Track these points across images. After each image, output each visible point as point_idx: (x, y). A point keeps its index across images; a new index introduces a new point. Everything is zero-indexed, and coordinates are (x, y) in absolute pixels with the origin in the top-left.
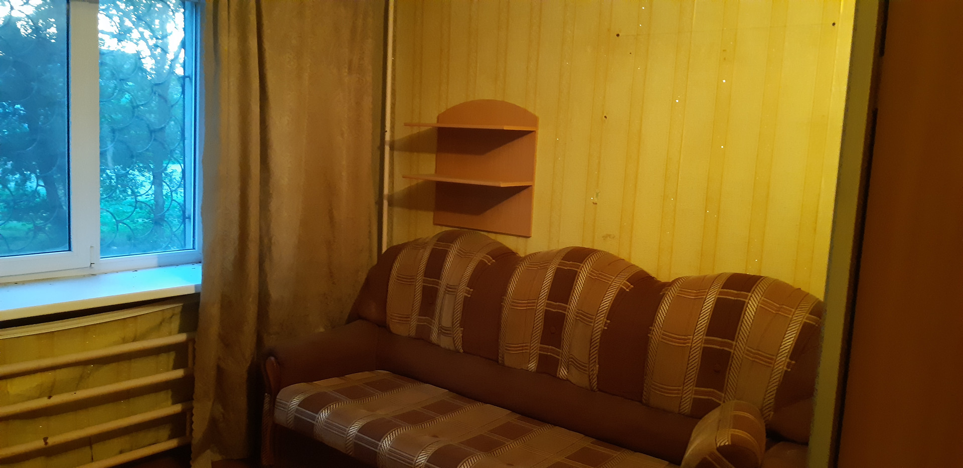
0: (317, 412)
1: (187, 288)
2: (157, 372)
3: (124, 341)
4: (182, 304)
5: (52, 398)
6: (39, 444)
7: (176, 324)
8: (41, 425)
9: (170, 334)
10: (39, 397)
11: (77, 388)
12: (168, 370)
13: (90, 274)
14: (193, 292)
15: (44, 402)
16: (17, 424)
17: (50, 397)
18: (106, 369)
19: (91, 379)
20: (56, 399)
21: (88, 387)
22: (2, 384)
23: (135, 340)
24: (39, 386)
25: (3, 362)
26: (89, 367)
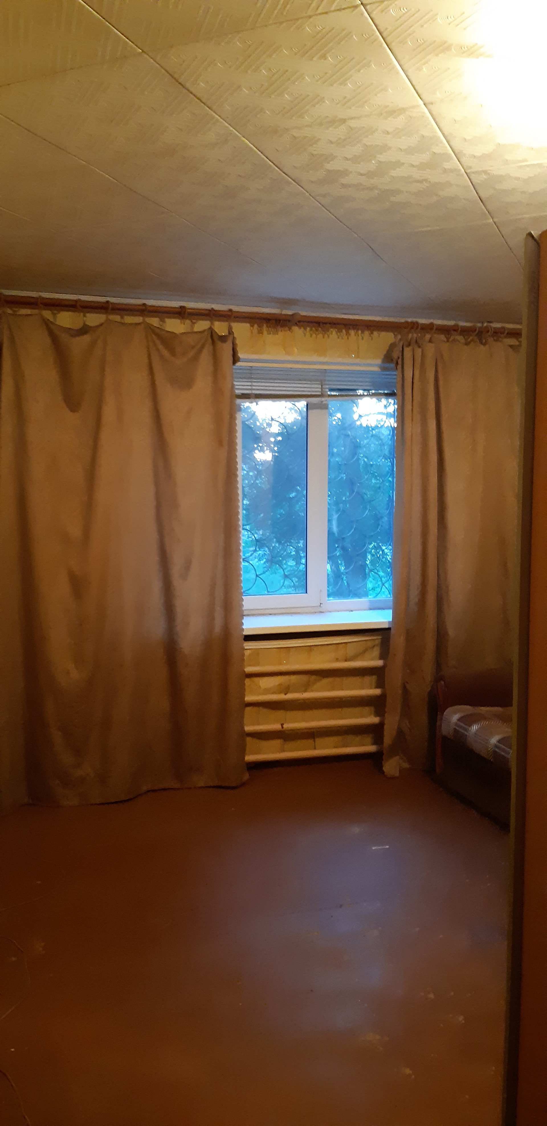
0: (470, 725)
1: (383, 623)
2: (362, 688)
3: (337, 660)
4: (380, 637)
5: (287, 695)
6: (277, 727)
7: (377, 652)
8: (280, 714)
9: (372, 660)
10: (280, 693)
11: (305, 691)
12: (371, 688)
13: (318, 610)
14: (387, 626)
15: (282, 697)
16: (263, 711)
17: (286, 694)
18: (325, 681)
19: (315, 686)
20: (290, 696)
21: (312, 691)
22: (256, 679)
23: (346, 661)
24: (280, 685)
25: (258, 664)
26: (313, 677)
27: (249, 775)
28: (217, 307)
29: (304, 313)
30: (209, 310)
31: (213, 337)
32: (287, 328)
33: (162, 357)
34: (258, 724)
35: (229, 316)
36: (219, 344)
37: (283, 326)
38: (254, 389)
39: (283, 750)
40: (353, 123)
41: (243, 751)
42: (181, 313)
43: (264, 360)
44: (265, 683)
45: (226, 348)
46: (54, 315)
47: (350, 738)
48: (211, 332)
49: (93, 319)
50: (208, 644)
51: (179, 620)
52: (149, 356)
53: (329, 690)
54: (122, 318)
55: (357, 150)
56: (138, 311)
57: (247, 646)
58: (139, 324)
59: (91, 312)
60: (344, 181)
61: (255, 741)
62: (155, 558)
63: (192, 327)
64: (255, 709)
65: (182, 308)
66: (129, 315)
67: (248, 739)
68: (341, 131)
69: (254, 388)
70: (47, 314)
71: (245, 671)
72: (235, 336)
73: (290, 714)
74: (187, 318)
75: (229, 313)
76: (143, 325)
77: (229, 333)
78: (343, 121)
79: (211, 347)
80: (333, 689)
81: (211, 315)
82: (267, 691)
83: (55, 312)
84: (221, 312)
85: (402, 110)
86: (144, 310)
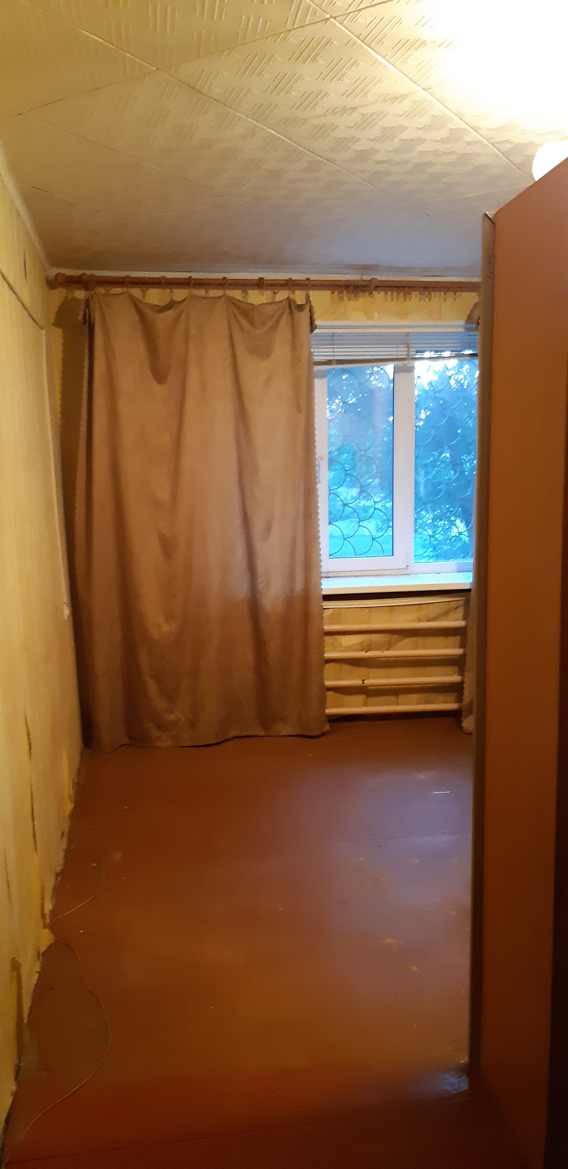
3: (420, 620)
4: (463, 598)
6: (359, 682)
7: (459, 612)
8: (362, 671)
9: (455, 620)
10: (361, 650)
11: (388, 649)
12: (455, 648)
13: (405, 572)
15: (362, 654)
16: (347, 667)
17: (367, 652)
18: (408, 641)
19: (397, 646)
20: (371, 654)
21: (395, 650)
22: (338, 637)
23: (428, 621)
24: (361, 643)
25: (340, 623)
26: (395, 637)
27: (330, 727)
28: (295, 276)
29: (383, 278)
30: (287, 280)
31: (291, 306)
32: (367, 294)
33: (242, 329)
34: (341, 679)
35: (307, 285)
36: (297, 314)
37: (363, 291)
38: (336, 356)
39: (366, 705)
40: (364, 110)
41: (323, 703)
42: (260, 284)
43: (347, 326)
44: (347, 640)
45: (304, 316)
46: (144, 292)
47: (432, 696)
48: (290, 302)
49: (179, 294)
50: (289, 602)
51: (260, 579)
52: (230, 328)
53: (413, 649)
54: (207, 292)
55: (376, 132)
56: (220, 284)
57: (326, 605)
58: (221, 297)
59: (179, 288)
60: (376, 158)
61: (338, 695)
62: (237, 521)
63: (274, 298)
64: (337, 666)
65: (261, 279)
66: (212, 289)
67: (329, 694)
68: (354, 118)
69: (335, 354)
70: (136, 292)
71: (324, 629)
72: (312, 304)
73: (373, 672)
74: (266, 289)
75: (307, 282)
76: (223, 298)
77: (307, 302)
78: (354, 109)
79: (290, 316)
80: (416, 648)
81: (289, 284)
82: (348, 649)
83: (145, 289)
84: (299, 282)
85: (404, 97)
86: (223, 284)
